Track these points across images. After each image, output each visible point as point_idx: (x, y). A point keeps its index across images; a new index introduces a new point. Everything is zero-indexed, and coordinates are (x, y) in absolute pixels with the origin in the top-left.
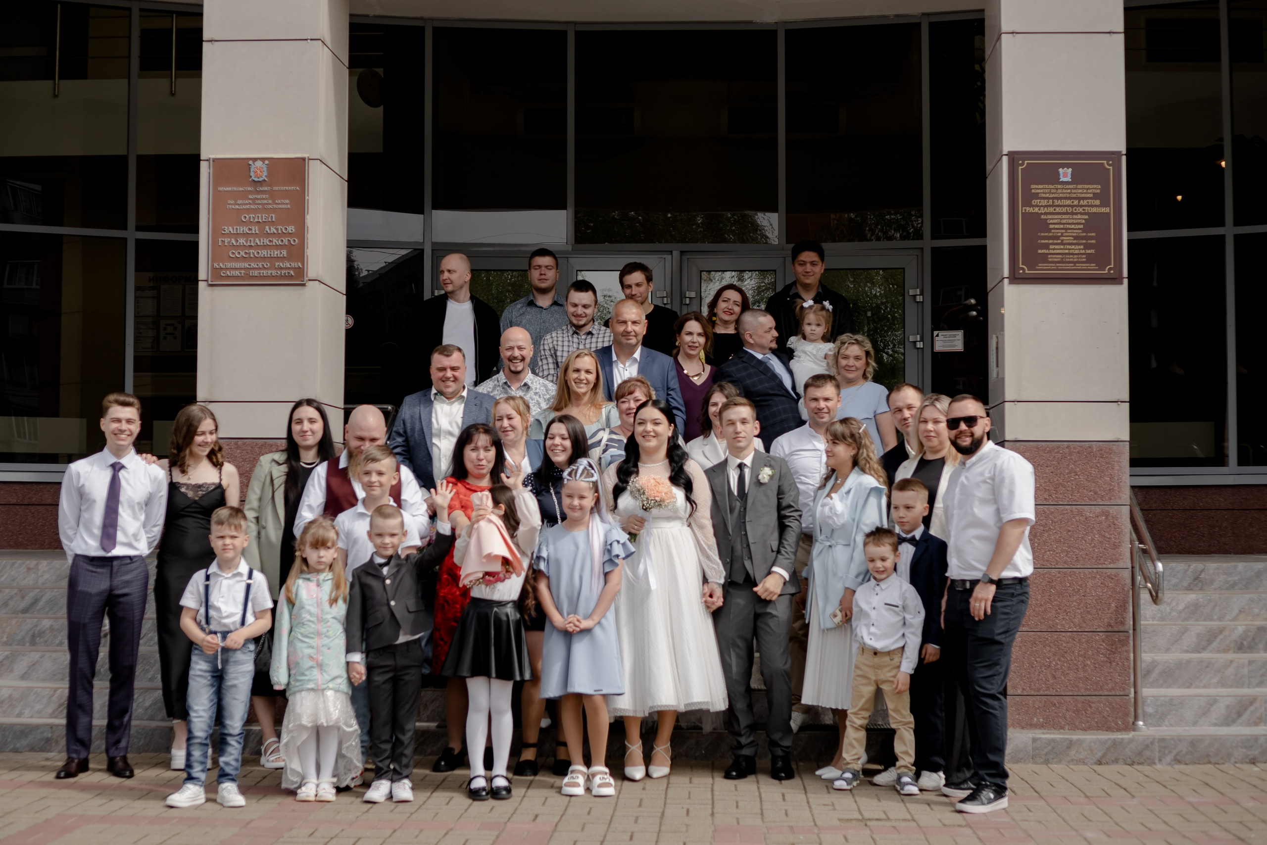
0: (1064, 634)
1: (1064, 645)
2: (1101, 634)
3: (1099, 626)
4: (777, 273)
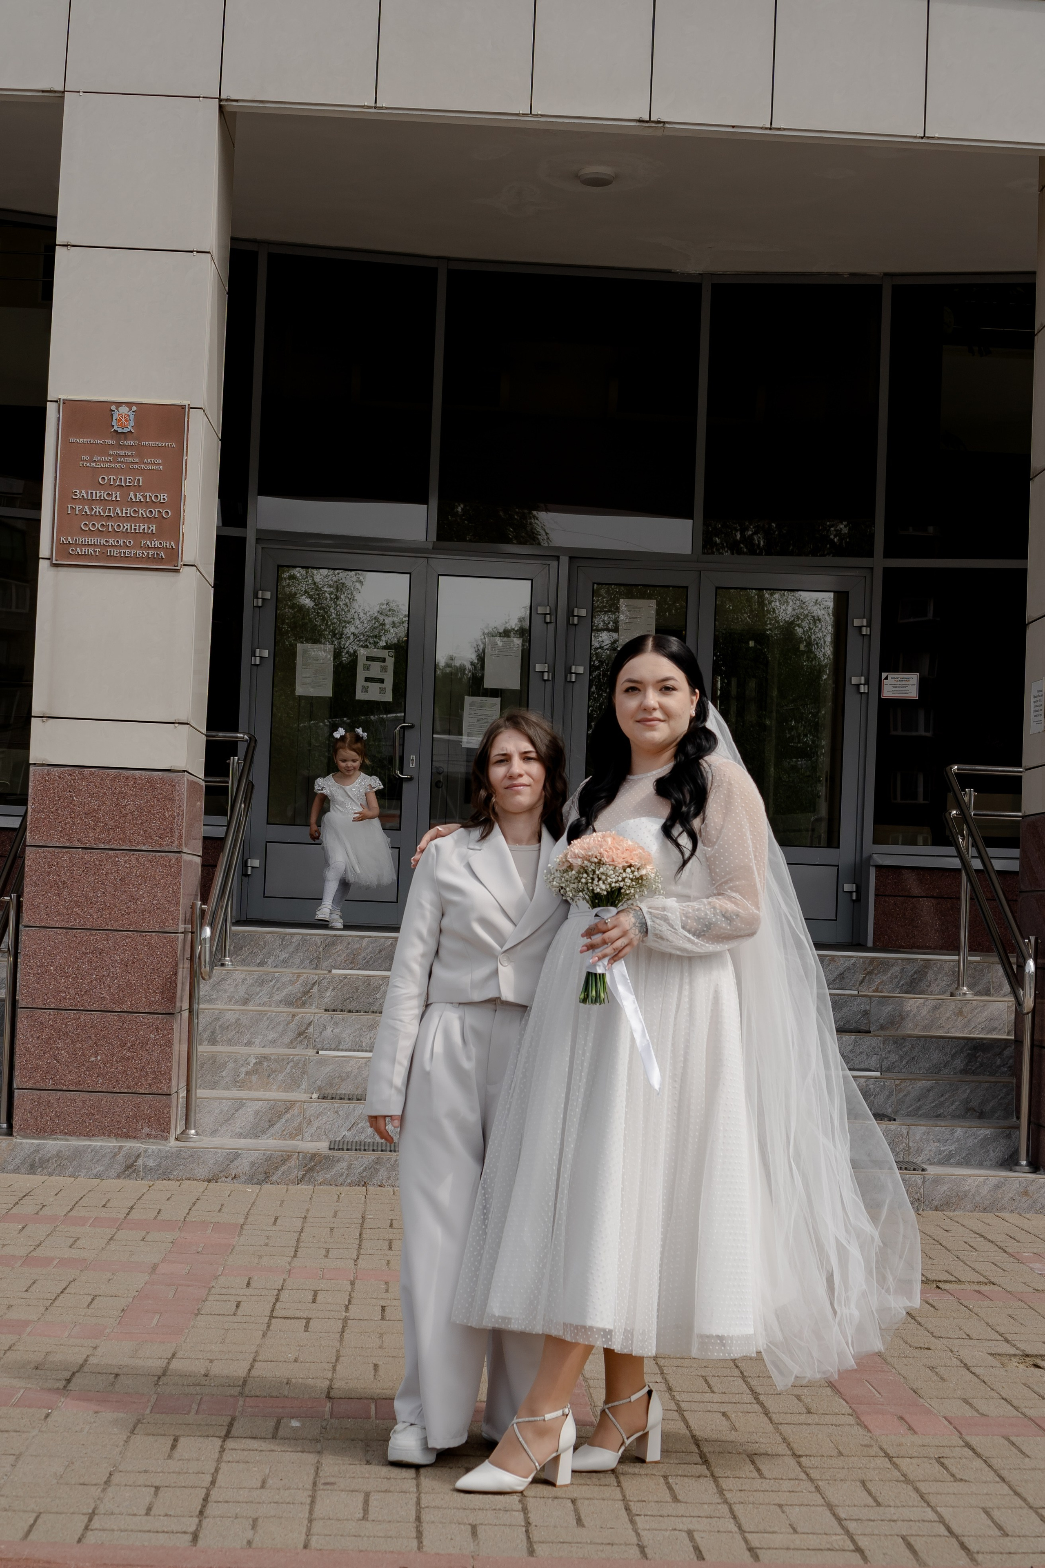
4: (690, 590)
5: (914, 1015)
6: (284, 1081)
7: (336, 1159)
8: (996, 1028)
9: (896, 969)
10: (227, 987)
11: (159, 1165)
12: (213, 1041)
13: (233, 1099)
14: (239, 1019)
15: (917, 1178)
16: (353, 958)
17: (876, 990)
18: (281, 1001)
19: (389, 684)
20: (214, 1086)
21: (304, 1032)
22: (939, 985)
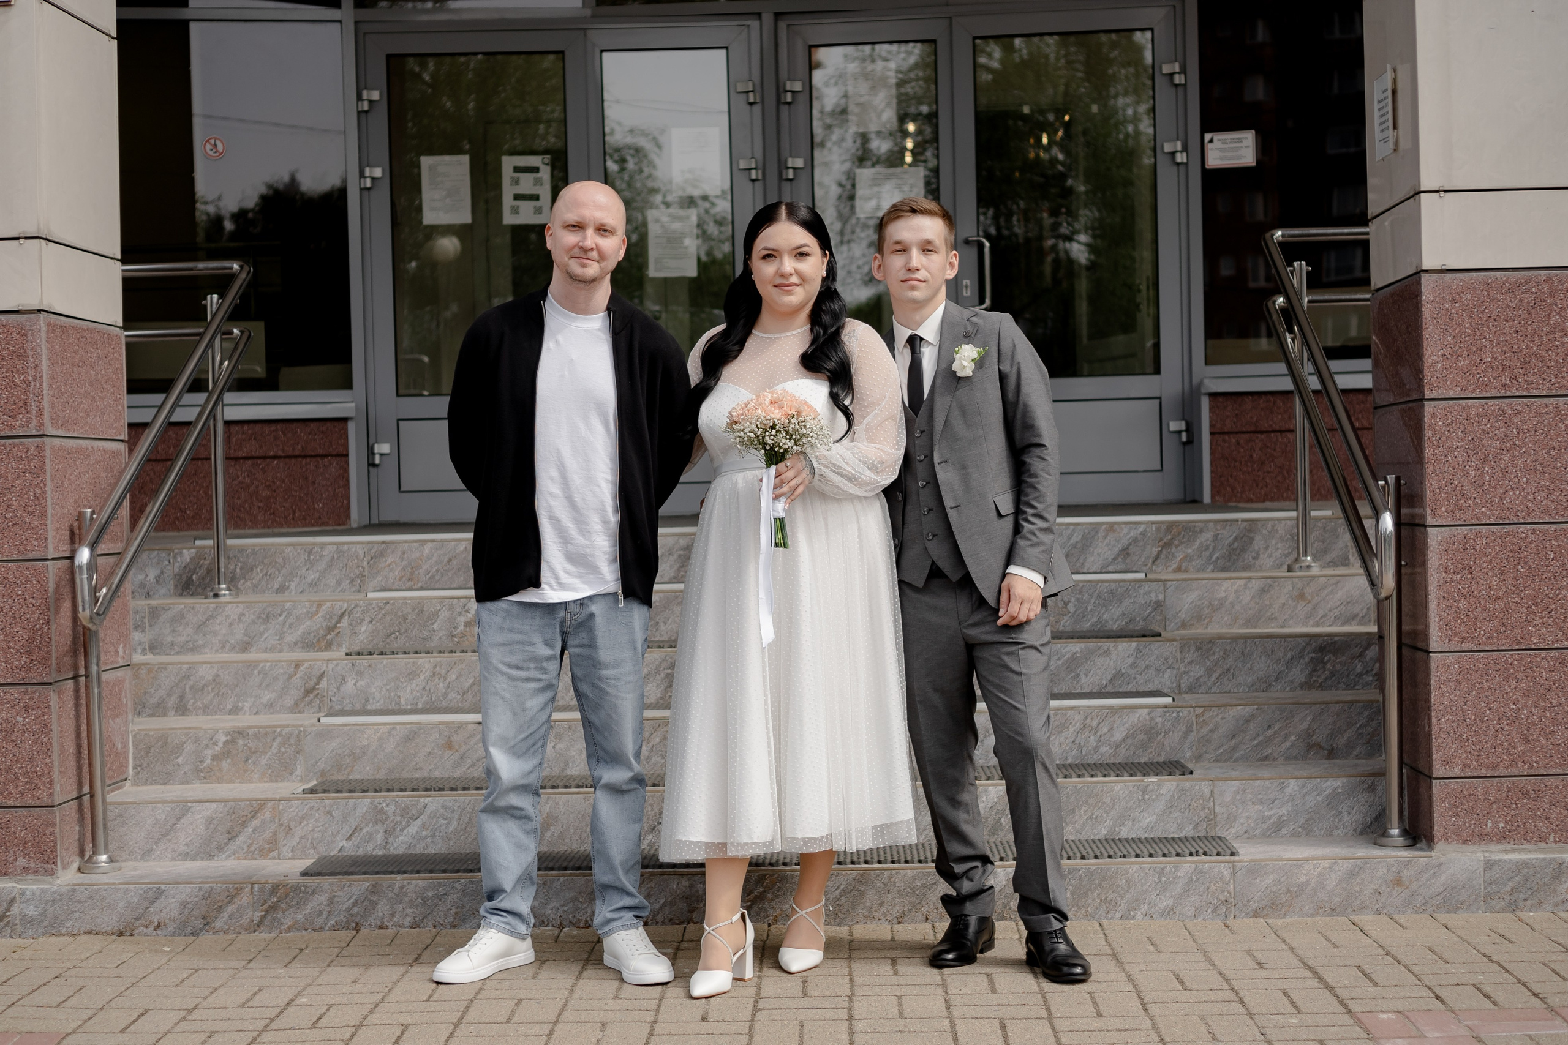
4: (938, 44)
5: (1231, 603)
6: (269, 766)
7: (308, 889)
8: (1358, 615)
9: (1207, 537)
10: (217, 628)
11: (43, 914)
12: (182, 710)
13: (173, 802)
14: (218, 676)
15: (1220, 867)
16: (412, 574)
17: (1179, 570)
18: (296, 644)
19: (545, 201)
20: (166, 779)
21: (314, 688)
22: (1270, 556)
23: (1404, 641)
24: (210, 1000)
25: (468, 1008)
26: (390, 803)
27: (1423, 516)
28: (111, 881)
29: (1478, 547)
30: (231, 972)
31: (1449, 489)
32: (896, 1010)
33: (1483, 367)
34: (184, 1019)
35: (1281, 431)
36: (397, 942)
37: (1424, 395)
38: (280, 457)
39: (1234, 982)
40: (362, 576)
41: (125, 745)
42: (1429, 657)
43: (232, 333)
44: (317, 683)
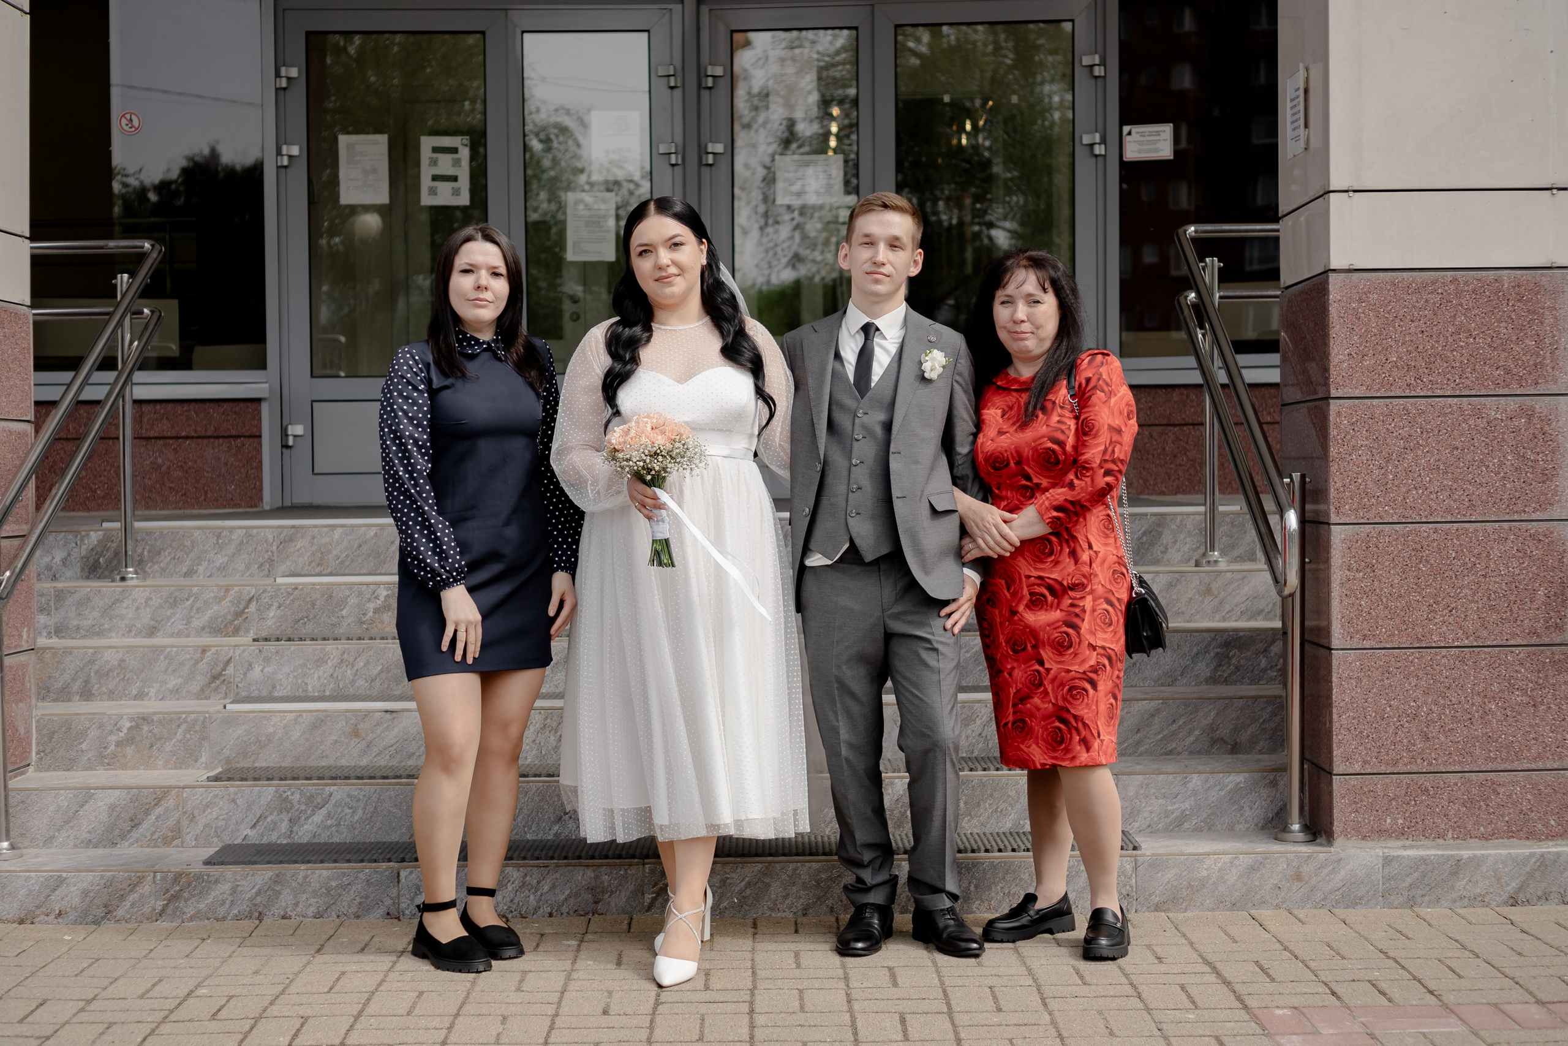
0: (1444, 651)
1: (1445, 673)
2: (1517, 650)
3: (1514, 635)
4: (860, 30)
6: (174, 753)
7: (213, 879)
10: (124, 612)
12: (87, 694)
13: (76, 788)
14: (123, 661)
16: (322, 559)
18: (203, 628)
19: (464, 183)
20: (70, 765)
21: (220, 674)
22: (1179, 551)
23: (1306, 637)
24: (110, 990)
25: (368, 1000)
26: (295, 793)
27: (1327, 514)
28: (12, 869)
29: (1380, 545)
30: (132, 962)
31: (1353, 487)
32: (797, 1004)
33: (1388, 366)
34: (82, 1010)
35: (1193, 424)
36: (299, 932)
37: (1329, 391)
38: (192, 438)
39: (1133, 977)
40: (271, 560)
41: (28, 731)
42: (1331, 654)
43: (142, 313)
44: (224, 669)
